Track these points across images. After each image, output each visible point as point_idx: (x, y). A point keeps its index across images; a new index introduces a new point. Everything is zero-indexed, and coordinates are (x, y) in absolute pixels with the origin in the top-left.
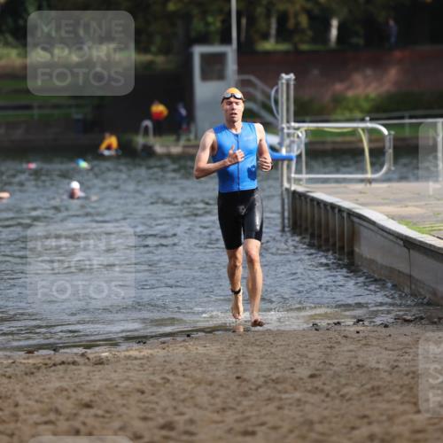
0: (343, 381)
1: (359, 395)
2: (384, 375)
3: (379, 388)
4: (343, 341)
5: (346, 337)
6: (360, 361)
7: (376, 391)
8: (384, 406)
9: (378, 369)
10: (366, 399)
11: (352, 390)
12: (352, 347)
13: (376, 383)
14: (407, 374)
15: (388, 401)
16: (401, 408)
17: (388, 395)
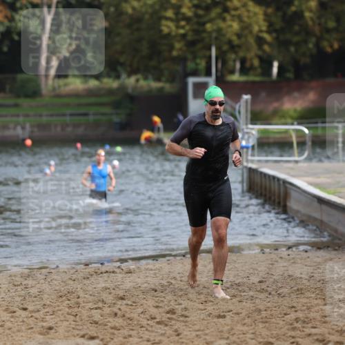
0: (280, 285)
1: (289, 294)
2: (304, 281)
3: (301, 289)
4: (280, 260)
5: (281, 258)
6: (290, 273)
7: (300, 291)
8: (305, 301)
9: (301, 278)
10: (293, 296)
11: (285, 291)
12: (285, 264)
13: (300, 287)
14: (319, 281)
15: (307, 298)
16: (316, 302)
17: (308, 294)
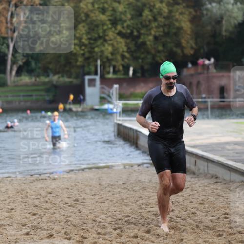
0: (134, 185)
1: (139, 190)
2: (147, 183)
3: (145, 188)
4: (134, 172)
5: (135, 171)
6: (139, 179)
7: (144, 189)
8: (147, 193)
9: (145, 182)
10: (141, 191)
11: (136, 188)
12: (137, 174)
13: (145, 186)
14: (154, 183)
15: (148, 192)
16: (153, 194)
17: (148, 190)
